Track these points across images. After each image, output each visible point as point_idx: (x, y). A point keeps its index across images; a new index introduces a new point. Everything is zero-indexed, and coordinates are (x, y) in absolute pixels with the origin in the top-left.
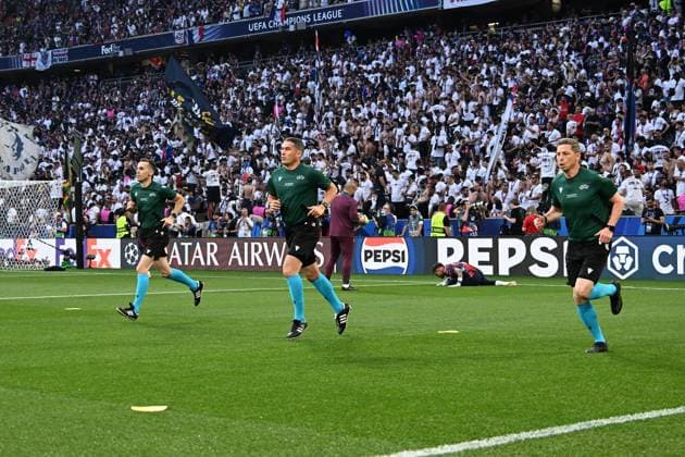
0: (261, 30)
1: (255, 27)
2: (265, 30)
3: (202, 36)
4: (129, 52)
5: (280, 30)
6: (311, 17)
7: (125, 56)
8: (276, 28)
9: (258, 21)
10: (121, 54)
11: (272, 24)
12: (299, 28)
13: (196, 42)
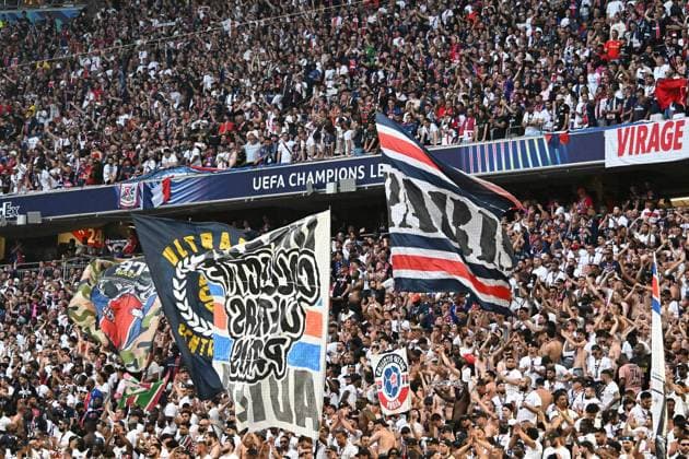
0: (275, 189)
1: (265, 182)
2: (281, 189)
3: (168, 196)
4: (36, 217)
5: (309, 191)
6: (367, 171)
7: (28, 226)
8: (303, 187)
9: (270, 173)
10: (21, 220)
11: (294, 179)
12: (342, 190)
13: (156, 206)
